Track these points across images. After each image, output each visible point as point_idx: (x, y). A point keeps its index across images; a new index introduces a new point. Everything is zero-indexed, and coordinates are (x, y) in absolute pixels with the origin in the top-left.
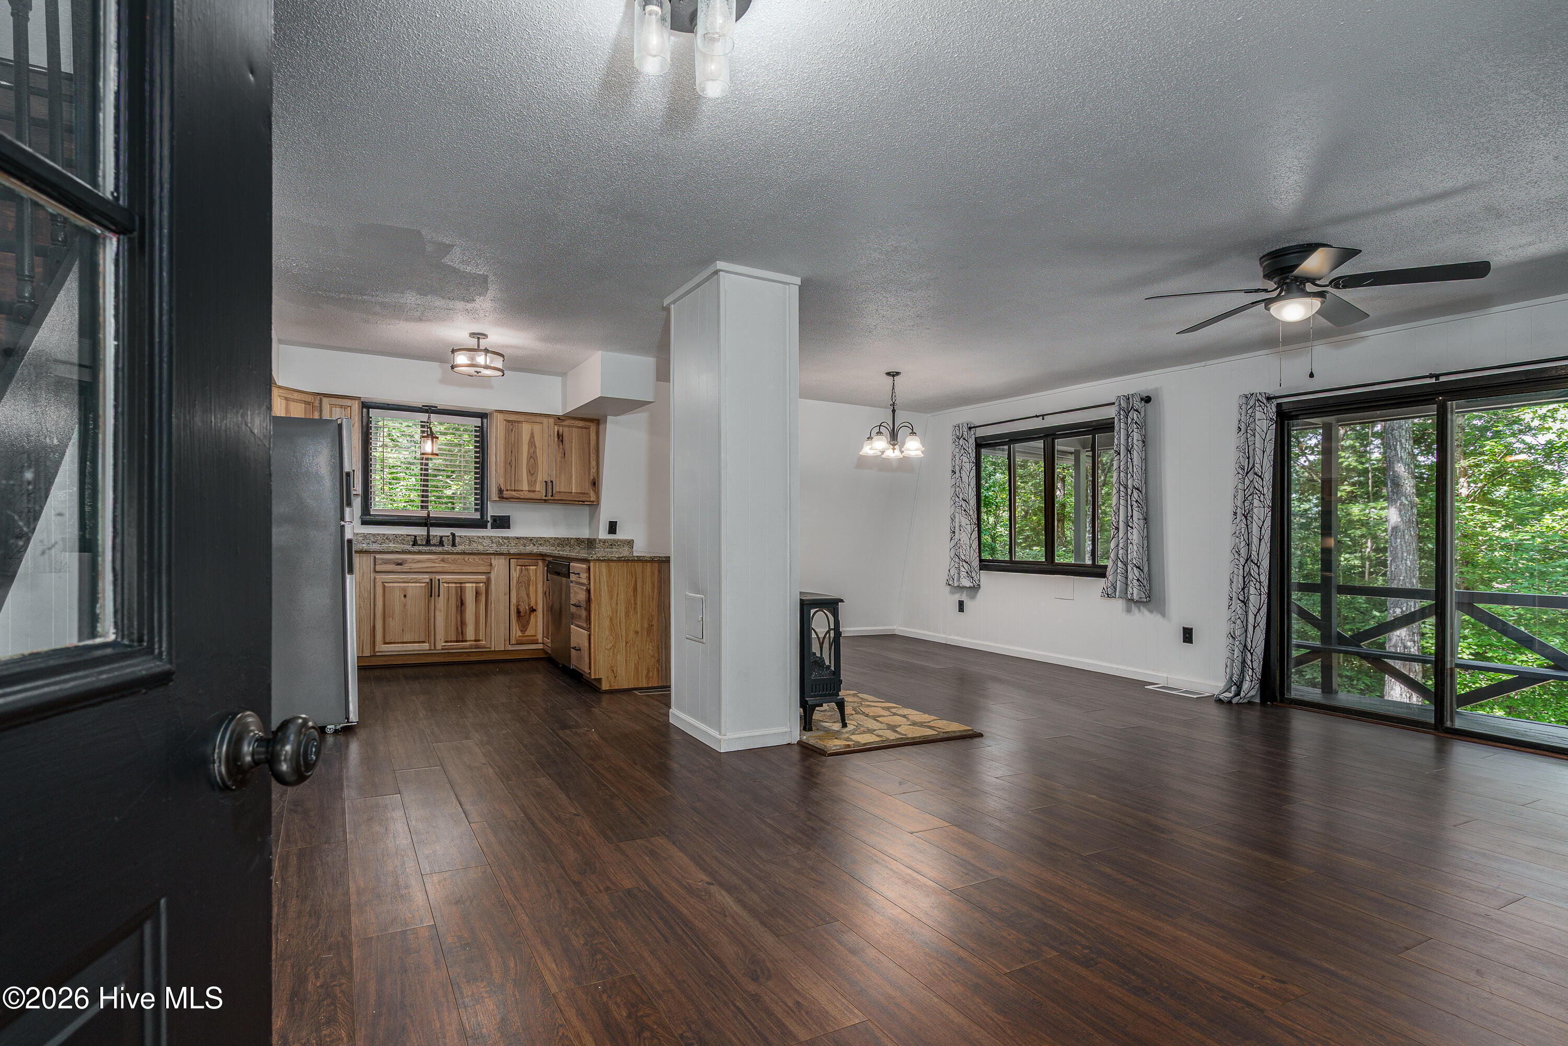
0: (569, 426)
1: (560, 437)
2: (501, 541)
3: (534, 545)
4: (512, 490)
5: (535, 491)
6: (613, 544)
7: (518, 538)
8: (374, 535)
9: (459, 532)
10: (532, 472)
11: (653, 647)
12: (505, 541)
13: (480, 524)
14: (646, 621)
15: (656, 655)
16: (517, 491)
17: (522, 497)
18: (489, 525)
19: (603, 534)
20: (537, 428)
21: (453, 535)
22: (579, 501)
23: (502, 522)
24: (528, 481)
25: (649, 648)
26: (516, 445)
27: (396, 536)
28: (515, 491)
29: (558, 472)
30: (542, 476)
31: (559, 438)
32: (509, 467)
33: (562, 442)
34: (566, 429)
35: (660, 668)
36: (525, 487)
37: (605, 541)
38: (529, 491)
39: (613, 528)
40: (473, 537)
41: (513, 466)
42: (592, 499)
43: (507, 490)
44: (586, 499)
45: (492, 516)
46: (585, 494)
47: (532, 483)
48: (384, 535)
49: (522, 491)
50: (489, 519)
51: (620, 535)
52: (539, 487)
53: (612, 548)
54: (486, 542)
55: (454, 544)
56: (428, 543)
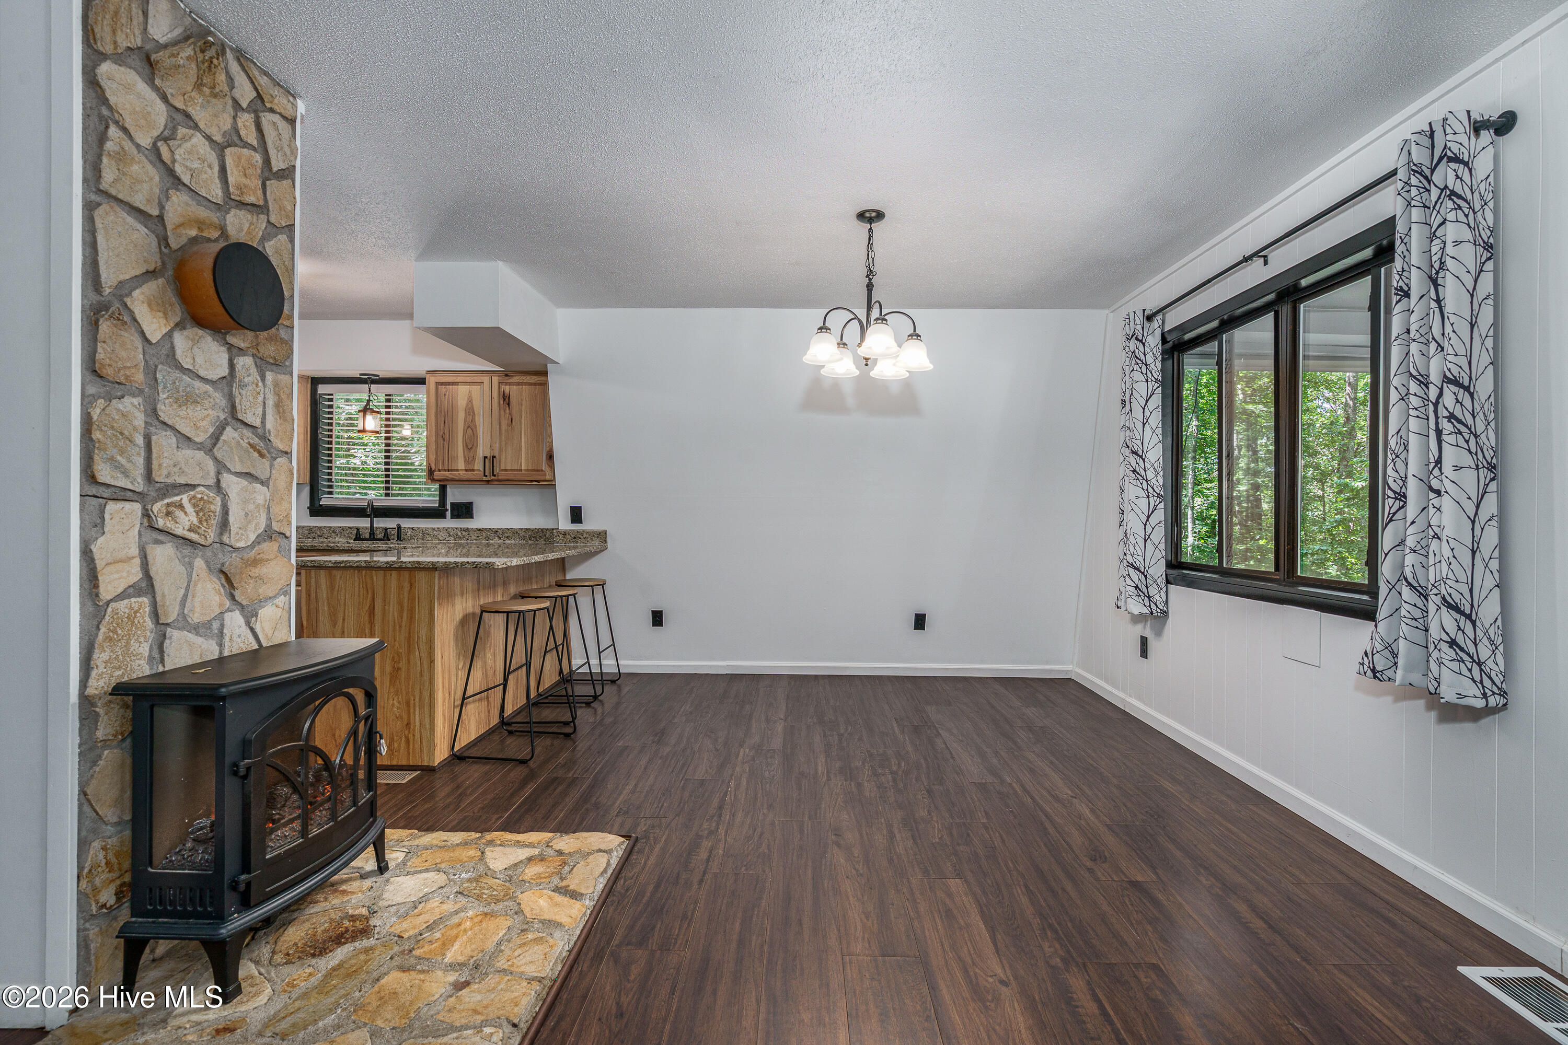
0: (518, 384)
1: (506, 399)
2: (459, 534)
3: (500, 538)
4: (445, 470)
5: (473, 470)
6: (576, 537)
7: (479, 530)
8: (320, 528)
9: (406, 523)
10: (470, 446)
11: (399, 702)
12: (465, 533)
13: (436, 513)
14: (388, 662)
15: (405, 716)
16: (452, 470)
17: (453, 479)
18: (448, 514)
19: (565, 524)
20: (475, 389)
21: (399, 527)
22: (532, 481)
23: (464, 510)
24: (465, 457)
25: (393, 705)
26: (450, 414)
27: (343, 529)
28: (448, 471)
29: (503, 443)
30: (482, 450)
31: (504, 400)
32: (441, 441)
33: (509, 404)
34: (514, 388)
35: (411, 736)
36: (461, 465)
37: (565, 533)
38: (466, 470)
39: (576, 514)
40: (427, 529)
41: (446, 441)
42: (548, 477)
43: (439, 471)
44: (542, 478)
45: (451, 504)
46: (538, 471)
47: (469, 460)
48: (330, 527)
49: (457, 470)
50: (449, 507)
51: (589, 524)
52: (478, 465)
53: (577, 542)
54: (443, 535)
55: (399, 538)
56: (372, 537)
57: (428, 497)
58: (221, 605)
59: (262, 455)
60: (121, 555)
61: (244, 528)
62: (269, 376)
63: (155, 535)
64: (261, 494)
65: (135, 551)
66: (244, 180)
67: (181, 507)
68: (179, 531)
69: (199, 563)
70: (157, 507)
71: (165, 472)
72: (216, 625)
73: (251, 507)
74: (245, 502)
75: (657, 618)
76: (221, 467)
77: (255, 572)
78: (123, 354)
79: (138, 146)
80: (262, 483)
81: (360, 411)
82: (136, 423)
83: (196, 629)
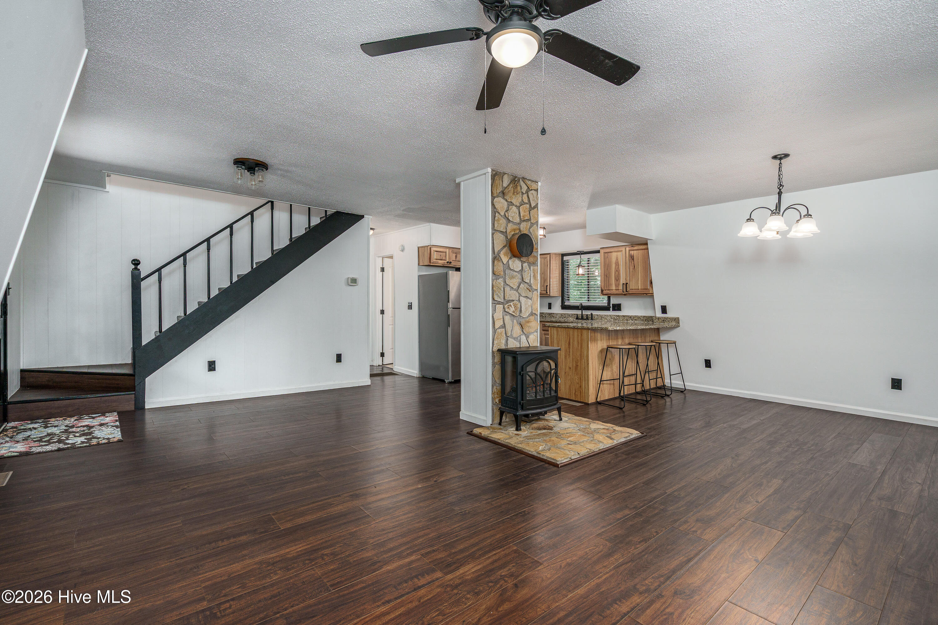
0: (637, 250)
1: (632, 257)
2: (615, 317)
3: (632, 320)
4: (607, 290)
5: (619, 290)
6: (664, 320)
7: (624, 316)
8: (565, 314)
9: (595, 313)
10: (617, 279)
12: (617, 317)
13: (606, 308)
16: (610, 290)
17: (612, 293)
18: (611, 309)
19: (659, 314)
20: (619, 253)
21: (592, 314)
22: (644, 294)
23: (617, 307)
24: (615, 284)
26: (609, 265)
27: (572, 315)
28: (609, 290)
29: (631, 277)
30: (622, 281)
31: (631, 257)
32: (606, 278)
33: (633, 260)
34: (635, 252)
36: (614, 287)
37: (659, 319)
38: (616, 290)
39: (664, 310)
40: (603, 315)
41: (608, 276)
42: (650, 292)
43: (605, 290)
44: (648, 292)
45: (612, 304)
46: (646, 289)
47: (618, 285)
48: (568, 314)
49: (612, 290)
50: (611, 306)
51: (670, 314)
52: (621, 287)
53: (664, 323)
54: (609, 318)
55: (592, 319)
56: (582, 318)
57: (603, 301)
58: (520, 333)
59: (530, 291)
60: (499, 318)
61: (525, 312)
62: (532, 268)
63: (506, 313)
64: (530, 302)
65: (502, 317)
66: (525, 214)
67: (511, 306)
68: (510, 312)
69: (515, 321)
70: (506, 306)
71: (507, 297)
72: (519, 338)
73: (527, 306)
74: (526, 304)
75: (708, 364)
76: (520, 295)
77: (528, 325)
78: (499, 268)
79: (501, 216)
80: (530, 299)
81: (577, 266)
82: (502, 285)
83: (514, 339)
